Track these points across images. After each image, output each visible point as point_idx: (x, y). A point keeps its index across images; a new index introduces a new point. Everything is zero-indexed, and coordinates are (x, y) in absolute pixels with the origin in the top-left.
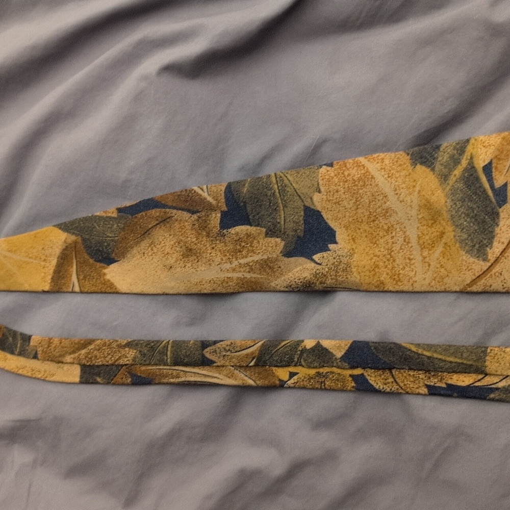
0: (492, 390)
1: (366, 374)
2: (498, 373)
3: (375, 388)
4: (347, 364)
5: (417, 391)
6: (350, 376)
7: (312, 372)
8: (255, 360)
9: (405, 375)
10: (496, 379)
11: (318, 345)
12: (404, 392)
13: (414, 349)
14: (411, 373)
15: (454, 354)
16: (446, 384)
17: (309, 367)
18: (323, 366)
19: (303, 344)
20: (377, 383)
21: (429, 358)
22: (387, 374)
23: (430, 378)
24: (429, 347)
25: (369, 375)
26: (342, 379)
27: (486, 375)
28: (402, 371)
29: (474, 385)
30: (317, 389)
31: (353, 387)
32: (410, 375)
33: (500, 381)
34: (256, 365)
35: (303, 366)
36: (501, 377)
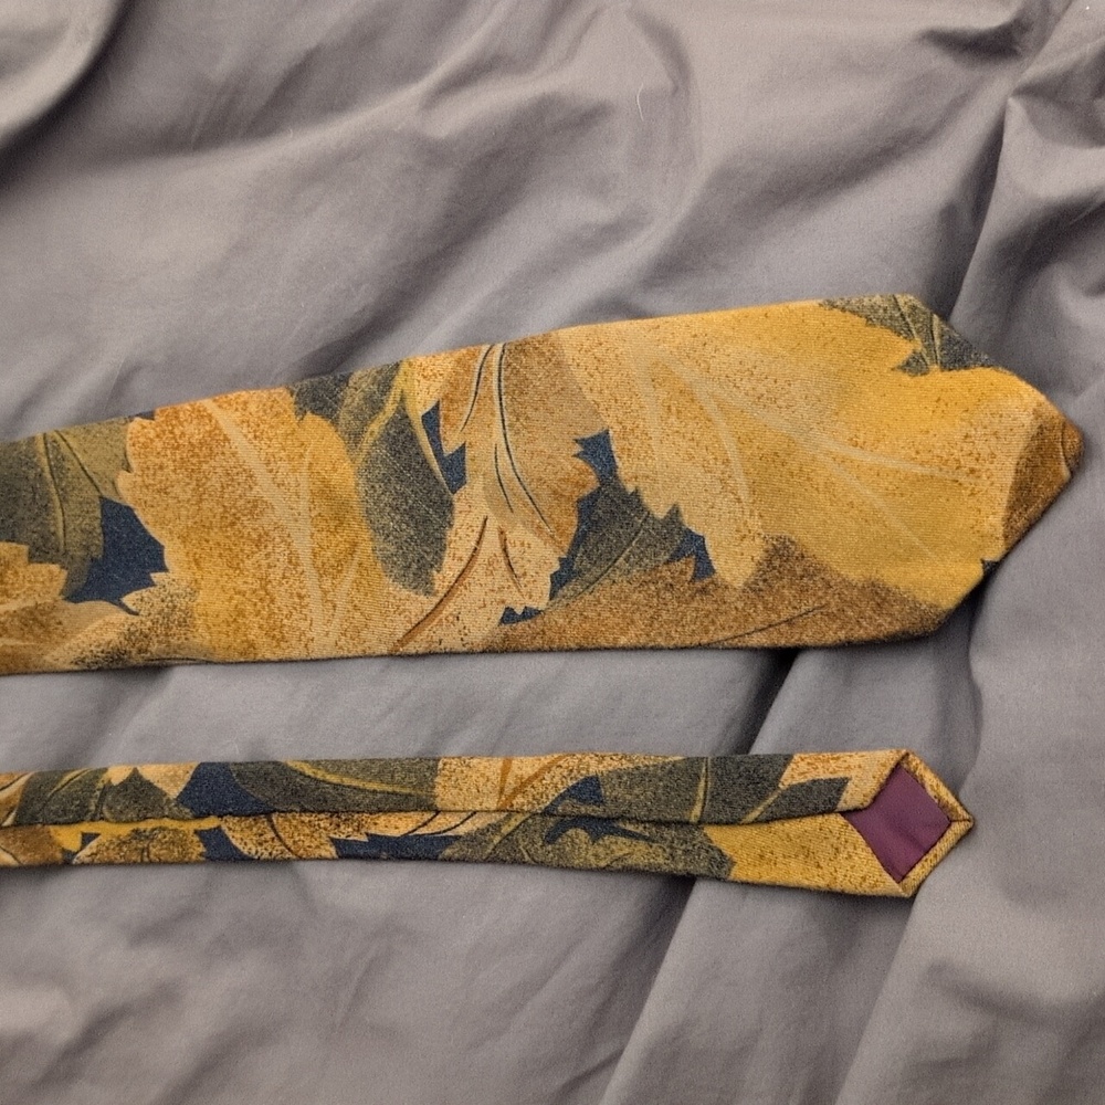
0: (447, 841)
1: (224, 827)
2: (457, 808)
3: (241, 854)
4: (187, 810)
5: (317, 853)
6: (196, 832)
7: (125, 830)
8: (13, 814)
9: (294, 822)
10: (453, 820)
11: (135, 777)
12: (294, 857)
13: (309, 772)
14: (306, 818)
15: (379, 777)
16: (367, 834)
17: (119, 821)
18: (145, 818)
19: (105, 777)
20: (246, 844)
21: (335, 786)
22: (263, 824)
23: (339, 826)
24: (337, 766)
25: (230, 829)
26: (181, 839)
27: (438, 812)
28: (289, 816)
29: (417, 832)
30: (135, 862)
31: (201, 854)
32: (303, 822)
33: (462, 823)
34: (17, 824)
35: (107, 820)
36: (464, 815)
